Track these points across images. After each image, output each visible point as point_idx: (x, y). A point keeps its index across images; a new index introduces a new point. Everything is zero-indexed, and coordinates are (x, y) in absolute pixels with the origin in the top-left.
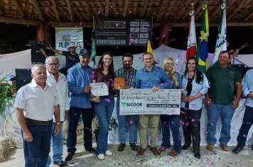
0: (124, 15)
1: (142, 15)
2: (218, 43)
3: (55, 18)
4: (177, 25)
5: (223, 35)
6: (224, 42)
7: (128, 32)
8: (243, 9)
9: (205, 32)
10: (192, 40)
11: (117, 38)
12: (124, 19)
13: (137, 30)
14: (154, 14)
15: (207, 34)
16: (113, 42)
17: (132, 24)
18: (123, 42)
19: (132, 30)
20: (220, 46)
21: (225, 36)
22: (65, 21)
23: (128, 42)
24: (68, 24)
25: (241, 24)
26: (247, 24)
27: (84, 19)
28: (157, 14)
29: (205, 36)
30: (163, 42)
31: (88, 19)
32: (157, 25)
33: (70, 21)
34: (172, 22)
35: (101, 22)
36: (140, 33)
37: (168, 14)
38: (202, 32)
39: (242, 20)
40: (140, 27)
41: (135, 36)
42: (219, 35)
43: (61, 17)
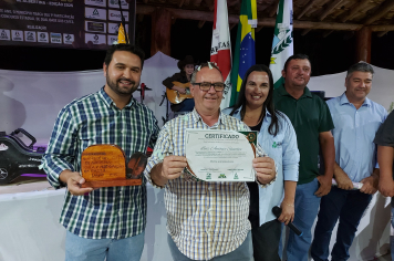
2: (276, 43)
4: (186, 15)
5: (286, 25)
6: (288, 41)
7: (81, 17)
9: (250, 17)
10: (221, 37)
11: (52, 28)
13: (102, 15)
15: (254, 22)
16: (41, 37)
18: (69, 40)
19: (89, 13)
20: (281, 50)
21: (291, 28)
23: (79, 39)
29: (249, 25)
30: (160, 48)
32: (145, 10)
36: (108, 21)
38: (243, 18)
40: (107, 8)
41: (98, 27)
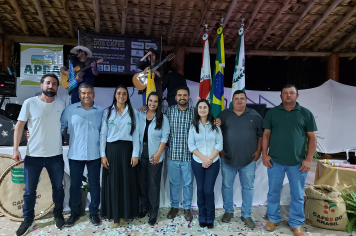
0: (123, 32)
1: (148, 33)
2: (235, 77)
3: (20, 29)
5: (240, 67)
6: (241, 76)
7: (129, 55)
8: (273, 35)
9: (220, 62)
10: (205, 71)
11: (112, 62)
12: (122, 37)
14: (164, 33)
15: (223, 64)
16: (106, 68)
17: (134, 45)
18: (121, 69)
19: (134, 53)
20: (237, 80)
21: (243, 68)
22: (36, 35)
23: (127, 68)
24: (40, 39)
25: (273, 54)
26: (280, 54)
27: (66, 33)
28: (167, 34)
29: (220, 66)
31: (71, 33)
32: (168, 49)
33: (43, 35)
34: (188, 45)
35: (89, 40)
37: (182, 35)
38: (217, 62)
39: (274, 48)
42: (237, 67)
43: (29, 29)
